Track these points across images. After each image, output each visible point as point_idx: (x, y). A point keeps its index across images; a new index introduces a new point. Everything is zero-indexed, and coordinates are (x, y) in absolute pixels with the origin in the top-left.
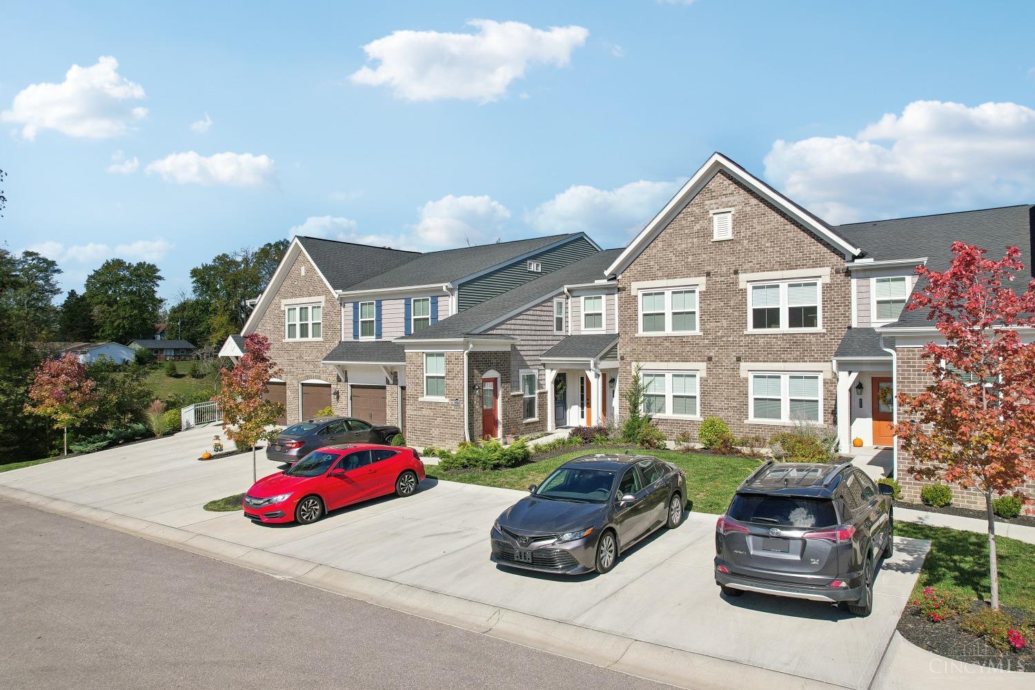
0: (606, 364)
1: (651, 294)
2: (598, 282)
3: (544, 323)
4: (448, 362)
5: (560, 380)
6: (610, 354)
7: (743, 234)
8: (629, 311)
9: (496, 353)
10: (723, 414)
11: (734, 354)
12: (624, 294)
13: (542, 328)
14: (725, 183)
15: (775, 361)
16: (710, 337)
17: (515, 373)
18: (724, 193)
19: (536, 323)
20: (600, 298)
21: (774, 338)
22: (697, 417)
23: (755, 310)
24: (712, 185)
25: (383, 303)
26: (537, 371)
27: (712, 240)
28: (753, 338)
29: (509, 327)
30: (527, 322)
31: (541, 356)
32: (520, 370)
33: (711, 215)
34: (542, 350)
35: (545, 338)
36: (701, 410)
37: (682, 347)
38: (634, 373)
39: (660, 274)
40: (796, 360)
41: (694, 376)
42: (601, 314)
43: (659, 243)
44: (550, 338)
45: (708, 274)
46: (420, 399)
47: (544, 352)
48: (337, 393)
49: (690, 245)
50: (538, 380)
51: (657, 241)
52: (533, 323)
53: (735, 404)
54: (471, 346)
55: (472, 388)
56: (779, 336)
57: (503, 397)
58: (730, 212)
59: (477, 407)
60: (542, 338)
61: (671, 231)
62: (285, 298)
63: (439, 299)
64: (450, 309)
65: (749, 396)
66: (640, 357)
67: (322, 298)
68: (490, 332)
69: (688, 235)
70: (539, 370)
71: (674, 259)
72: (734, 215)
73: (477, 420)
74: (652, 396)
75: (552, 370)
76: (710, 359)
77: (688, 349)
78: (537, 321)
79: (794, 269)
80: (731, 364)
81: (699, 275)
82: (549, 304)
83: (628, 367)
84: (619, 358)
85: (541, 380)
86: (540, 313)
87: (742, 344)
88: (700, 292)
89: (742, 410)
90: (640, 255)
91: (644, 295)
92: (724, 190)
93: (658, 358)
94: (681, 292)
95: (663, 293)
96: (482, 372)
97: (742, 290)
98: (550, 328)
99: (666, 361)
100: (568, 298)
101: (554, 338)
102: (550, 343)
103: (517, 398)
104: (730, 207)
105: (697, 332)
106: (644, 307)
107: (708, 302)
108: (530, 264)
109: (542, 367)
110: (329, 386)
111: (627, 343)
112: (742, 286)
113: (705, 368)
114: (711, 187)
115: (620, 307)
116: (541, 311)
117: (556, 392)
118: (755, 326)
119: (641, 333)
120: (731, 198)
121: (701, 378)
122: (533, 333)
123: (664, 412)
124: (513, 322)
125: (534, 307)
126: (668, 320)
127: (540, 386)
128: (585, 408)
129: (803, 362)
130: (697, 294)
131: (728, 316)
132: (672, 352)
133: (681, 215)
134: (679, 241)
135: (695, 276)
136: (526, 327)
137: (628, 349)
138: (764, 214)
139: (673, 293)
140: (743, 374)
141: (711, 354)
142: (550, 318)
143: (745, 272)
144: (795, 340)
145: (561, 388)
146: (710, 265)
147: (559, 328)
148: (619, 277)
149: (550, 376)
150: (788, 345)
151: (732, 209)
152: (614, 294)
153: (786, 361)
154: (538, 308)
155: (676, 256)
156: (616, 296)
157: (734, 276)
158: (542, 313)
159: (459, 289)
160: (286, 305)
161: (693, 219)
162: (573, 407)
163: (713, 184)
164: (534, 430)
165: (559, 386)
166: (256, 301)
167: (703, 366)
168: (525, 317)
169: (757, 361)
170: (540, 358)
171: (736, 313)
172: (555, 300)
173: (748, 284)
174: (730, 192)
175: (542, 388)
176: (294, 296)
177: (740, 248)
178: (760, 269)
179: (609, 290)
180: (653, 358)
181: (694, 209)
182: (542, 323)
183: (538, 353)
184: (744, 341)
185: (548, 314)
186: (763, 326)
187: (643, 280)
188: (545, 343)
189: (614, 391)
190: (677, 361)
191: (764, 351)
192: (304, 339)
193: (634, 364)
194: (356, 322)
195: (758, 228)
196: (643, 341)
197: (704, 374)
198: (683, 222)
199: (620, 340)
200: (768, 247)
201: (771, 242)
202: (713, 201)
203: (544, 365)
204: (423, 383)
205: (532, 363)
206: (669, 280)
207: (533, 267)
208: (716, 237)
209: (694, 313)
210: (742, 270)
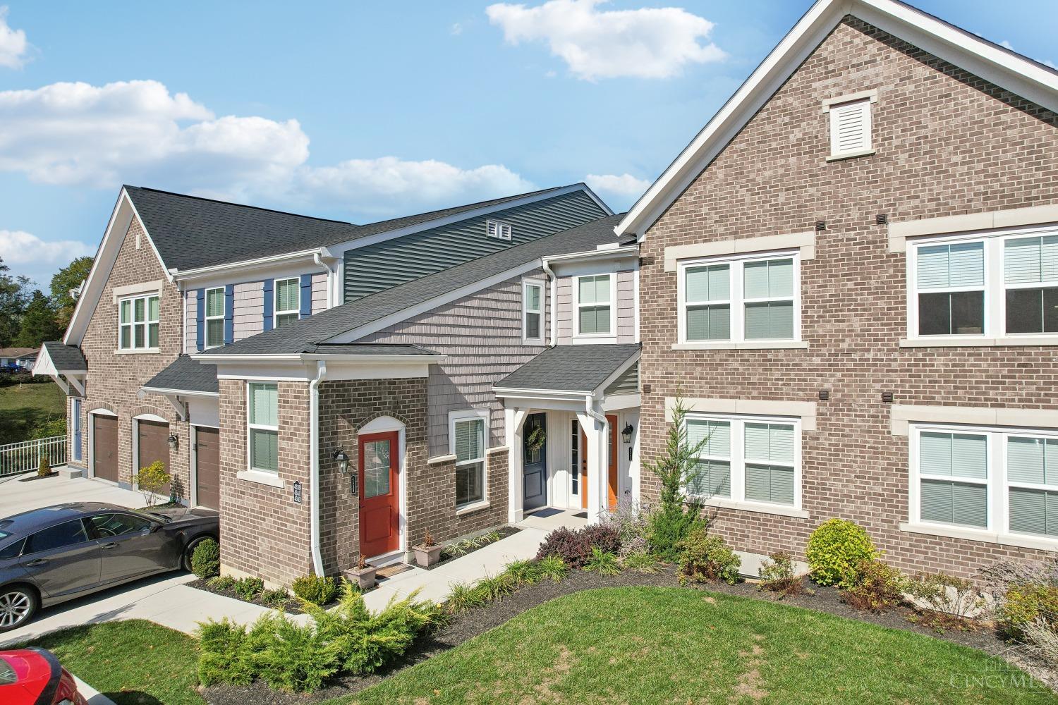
0: (616, 402)
1: (702, 269)
2: (603, 248)
3: (503, 324)
4: (284, 403)
5: (534, 427)
6: (626, 383)
7: (896, 142)
8: (661, 301)
9: (392, 382)
10: (852, 507)
11: (878, 386)
12: (650, 270)
13: (498, 332)
14: (857, 41)
15: (973, 403)
16: (824, 350)
17: (441, 420)
18: (855, 61)
19: (486, 323)
20: (607, 278)
21: (970, 355)
22: (796, 508)
23: (923, 298)
24: (827, 50)
25: (236, 288)
26: (487, 413)
27: (828, 158)
28: (920, 356)
29: (425, 329)
30: (466, 321)
31: (495, 384)
32: (451, 414)
33: (826, 109)
34: (500, 374)
35: (505, 351)
36: (804, 497)
37: (766, 370)
38: (669, 418)
39: (721, 230)
40: (1027, 403)
41: (790, 428)
42: (608, 308)
43: (719, 172)
44: (515, 351)
45: (820, 226)
46: (240, 475)
47: (502, 377)
48: (175, 439)
49: (781, 171)
50: (491, 430)
51: (713, 168)
52: (478, 322)
53: (879, 489)
54: (322, 370)
55: (328, 458)
56: (983, 351)
57: (411, 471)
58: (868, 99)
59: (345, 497)
60: (499, 351)
61: (743, 146)
62: (117, 285)
63: (314, 279)
64: (329, 297)
65: (910, 473)
66: (682, 387)
67: (158, 284)
68: (380, 341)
69: (778, 152)
70: (492, 411)
71: (747, 200)
72: (875, 104)
73: (344, 524)
74: (706, 461)
75: (516, 409)
76: (824, 396)
77: (777, 375)
78: (490, 318)
79: (1022, 206)
80: (871, 406)
81: (801, 229)
82: (514, 288)
83: (658, 407)
84: (641, 388)
85: (497, 429)
86: (493, 305)
87: (894, 365)
88: (803, 263)
89: (897, 503)
90: (680, 196)
91: (689, 270)
92: (854, 56)
93: (717, 390)
94: (763, 264)
95: (726, 267)
96: (359, 422)
97: (895, 255)
98: (515, 333)
99: (732, 397)
100: (549, 279)
101: (522, 351)
102: (515, 359)
103: (443, 469)
104: (868, 88)
105: (797, 340)
106: (688, 292)
107: (821, 281)
108: (492, 226)
109: (499, 405)
110: (167, 425)
111: (657, 360)
112: (894, 246)
113: (814, 413)
114: (825, 54)
115: (643, 294)
116: (497, 300)
117: (527, 448)
118: (924, 330)
119: (682, 342)
120: (870, 71)
121: (805, 435)
122: (479, 341)
123: (728, 494)
124: (435, 319)
125: (481, 292)
126: (737, 317)
127: (494, 441)
128: (580, 475)
129: (1044, 407)
130: (796, 268)
131: (865, 310)
132: (744, 379)
133: (763, 115)
134: (759, 165)
135: (793, 231)
136: (463, 331)
137: (658, 373)
138: (946, 96)
139: (747, 265)
140: (897, 429)
141: (827, 386)
142: (516, 315)
143: (903, 219)
144: (1023, 360)
145: (537, 441)
146: (825, 209)
147: (533, 332)
148: (642, 239)
149: (513, 421)
150: (1005, 372)
151: (871, 93)
152: (632, 271)
153: (1002, 406)
154: (490, 296)
155: (752, 194)
156: (637, 273)
157: (877, 228)
158: (499, 305)
159: (345, 260)
160: (118, 296)
161: (787, 119)
162: (559, 472)
163: (831, 48)
164: (480, 525)
165: (532, 438)
166: (79, 290)
167: (809, 409)
168: (464, 312)
169: (928, 404)
170: (494, 389)
171: (881, 304)
172: (526, 283)
173: (910, 242)
174: (867, 58)
175: (499, 444)
176: (128, 281)
177: (890, 169)
178: (937, 210)
179: (622, 263)
180: (706, 390)
181: (790, 100)
182: (498, 323)
183: (490, 379)
184: (899, 360)
185: (512, 306)
186: (944, 330)
187: (686, 243)
188: (505, 360)
189: (631, 450)
190: (754, 398)
191: (946, 382)
192: (139, 350)
193: (670, 402)
194: (200, 321)
195: (932, 126)
196: (687, 358)
197: (812, 426)
198: (767, 128)
199: (644, 356)
200: (956, 164)
201: (963, 153)
202: (830, 81)
203: (502, 401)
204: (245, 443)
205: (478, 398)
206: (738, 241)
207: (498, 231)
208: (837, 152)
209: (790, 303)
210: (894, 215)
